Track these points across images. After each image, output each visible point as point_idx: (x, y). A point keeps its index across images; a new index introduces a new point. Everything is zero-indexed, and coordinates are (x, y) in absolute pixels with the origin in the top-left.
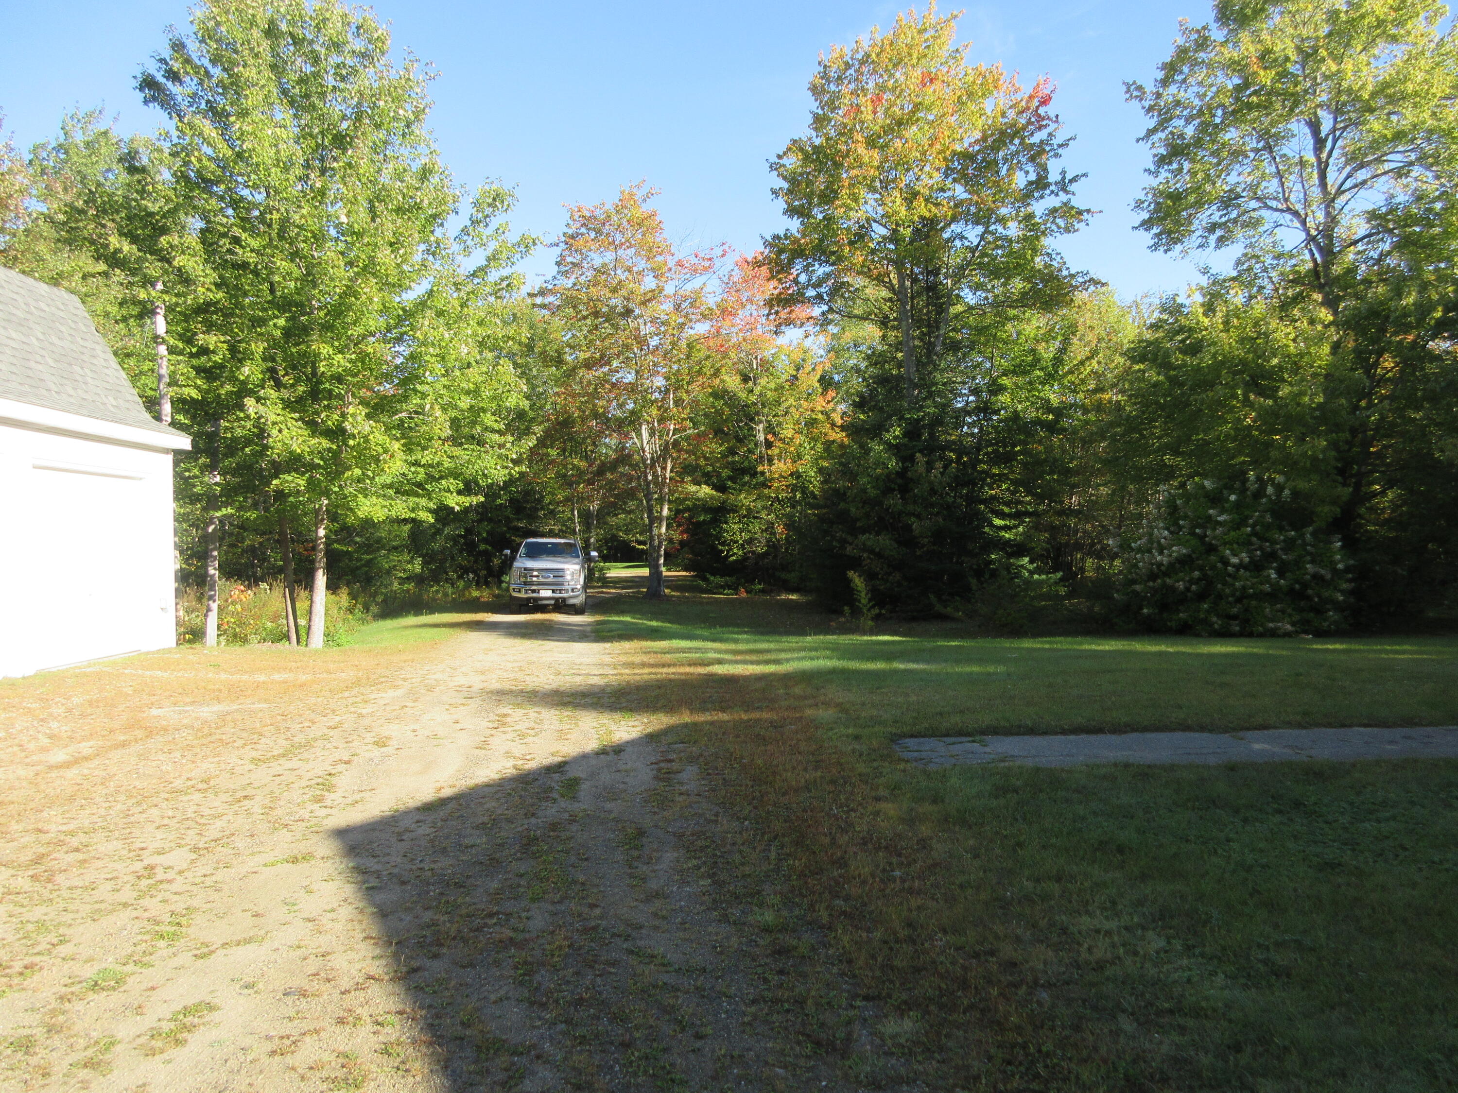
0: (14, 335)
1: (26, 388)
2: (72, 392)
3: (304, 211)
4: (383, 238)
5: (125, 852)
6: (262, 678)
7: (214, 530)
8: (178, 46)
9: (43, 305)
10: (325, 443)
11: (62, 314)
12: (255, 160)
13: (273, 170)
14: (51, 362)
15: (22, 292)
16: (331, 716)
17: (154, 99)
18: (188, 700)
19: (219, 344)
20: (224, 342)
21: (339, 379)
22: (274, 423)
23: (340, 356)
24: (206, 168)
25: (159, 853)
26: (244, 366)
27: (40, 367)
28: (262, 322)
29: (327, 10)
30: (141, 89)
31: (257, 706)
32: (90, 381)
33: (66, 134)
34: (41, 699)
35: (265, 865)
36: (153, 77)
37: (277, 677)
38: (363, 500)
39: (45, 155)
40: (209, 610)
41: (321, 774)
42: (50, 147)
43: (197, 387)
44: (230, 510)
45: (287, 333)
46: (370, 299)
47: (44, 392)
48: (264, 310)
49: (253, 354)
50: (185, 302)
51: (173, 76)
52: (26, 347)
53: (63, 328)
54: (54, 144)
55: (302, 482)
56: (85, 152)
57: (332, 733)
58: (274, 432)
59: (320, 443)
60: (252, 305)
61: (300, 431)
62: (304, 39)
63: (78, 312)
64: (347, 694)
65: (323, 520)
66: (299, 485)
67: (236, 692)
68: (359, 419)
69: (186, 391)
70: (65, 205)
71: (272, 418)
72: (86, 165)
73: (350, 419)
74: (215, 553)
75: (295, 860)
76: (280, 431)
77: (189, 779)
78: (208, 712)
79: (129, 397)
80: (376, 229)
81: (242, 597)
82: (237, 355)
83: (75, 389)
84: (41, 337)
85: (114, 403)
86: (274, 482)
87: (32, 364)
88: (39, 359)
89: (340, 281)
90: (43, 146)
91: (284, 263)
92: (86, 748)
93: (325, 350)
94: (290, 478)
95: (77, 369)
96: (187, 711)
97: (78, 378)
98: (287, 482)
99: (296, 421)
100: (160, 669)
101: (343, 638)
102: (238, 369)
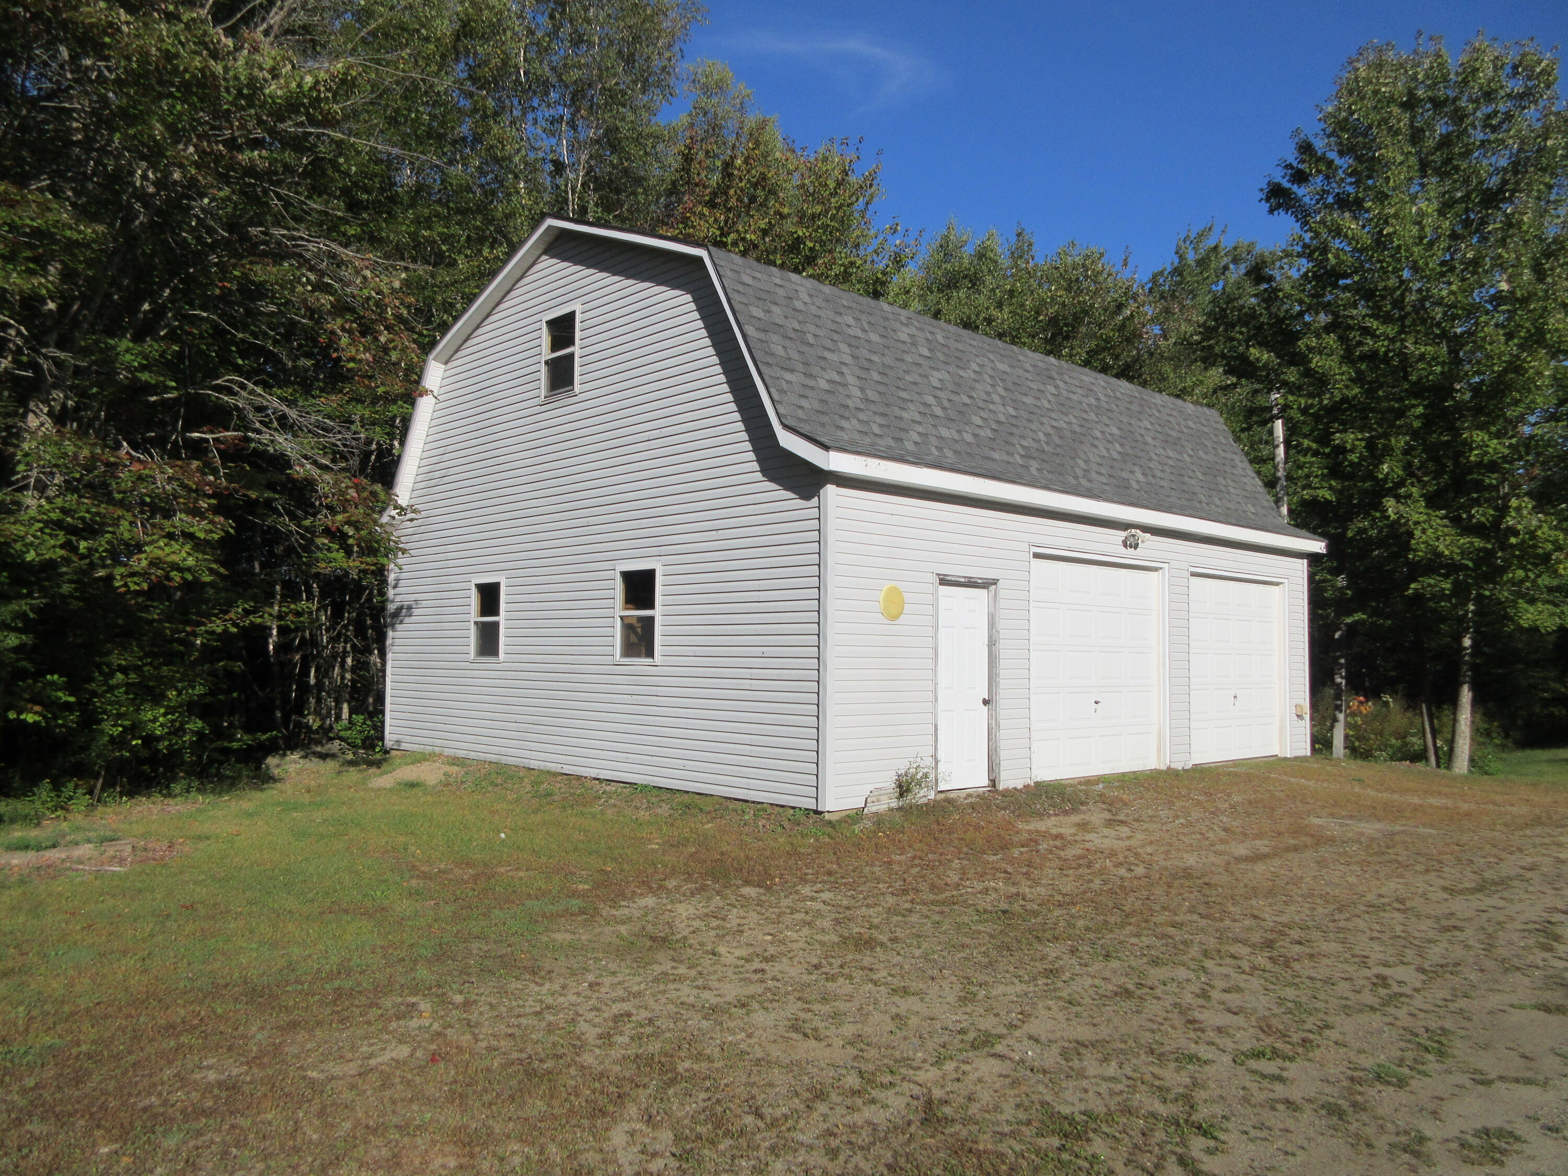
0: (1171, 453)
1: (1184, 502)
2: (1218, 503)
3: (1454, 287)
4: (1555, 300)
5: (1348, 956)
6: (1416, 800)
7: (1341, 636)
8: (1306, 148)
9: (1190, 423)
10: (1478, 543)
11: (1205, 429)
12: (1396, 243)
13: (1416, 249)
14: (1199, 475)
15: (1174, 413)
16: (1518, 854)
17: (1279, 206)
18: (1344, 813)
19: (1357, 443)
20: (1361, 440)
21: (1493, 467)
22: (1417, 523)
23: (1495, 441)
24: (1343, 262)
25: (1385, 966)
26: (1383, 463)
27: (1192, 481)
28: (1400, 413)
29: (1477, 60)
30: (1268, 199)
31: (1421, 830)
32: (1232, 490)
33: (1180, 257)
34: (1206, 793)
35: (1512, 1006)
36: (1278, 185)
37: (1432, 801)
38: (1525, 605)
39: (1161, 281)
40: (1335, 720)
41: (1534, 919)
42: (1166, 273)
43: (1331, 488)
44: (1359, 616)
45: (1429, 422)
46: (1539, 373)
47: (1198, 505)
48: (1401, 400)
49: (1392, 450)
50: (1321, 402)
51: (1300, 177)
52: (1180, 464)
53: (1207, 443)
54: (1169, 269)
55: (1447, 585)
56: (1198, 270)
57: (1529, 875)
58: (1417, 533)
59: (1472, 543)
60: (1387, 398)
61: (1446, 530)
62: (1447, 99)
63: (1219, 426)
64: (1528, 832)
65: (1469, 628)
66: (1444, 589)
67: (1391, 812)
68: (1525, 512)
69: (1321, 493)
70: (1199, 326)
71: (1415, 517)
72: (1198, 282)
73: (1513, 514)
74: (1342, 661)
75: (1547, 1010)
76: (1424, 531)
77: (1380, 896)
78: (1371, 828)
79: (1266, 504)
80: (1547, 291)
81: (1362, 708)
82: (1376, 453)
83: (1220, 499)
84: (1191, 452)
85: (1253, 510)
86: (1413, 586)
87: (1186, 479)
88: (1191, 473)
89: (1499, 358)
90: (1161, 273)
91: (1429, 348)
92: (1262, 845)
93: (1479, 436)
94: (1432, 582)
95: (1221, 480)
96: (1347, 825)
97: (1223, 489)
98: (1429, 585)
99: (1442, 519)
100: (1303, 777)
101: (1495, 766)
102: (1376, 466)
